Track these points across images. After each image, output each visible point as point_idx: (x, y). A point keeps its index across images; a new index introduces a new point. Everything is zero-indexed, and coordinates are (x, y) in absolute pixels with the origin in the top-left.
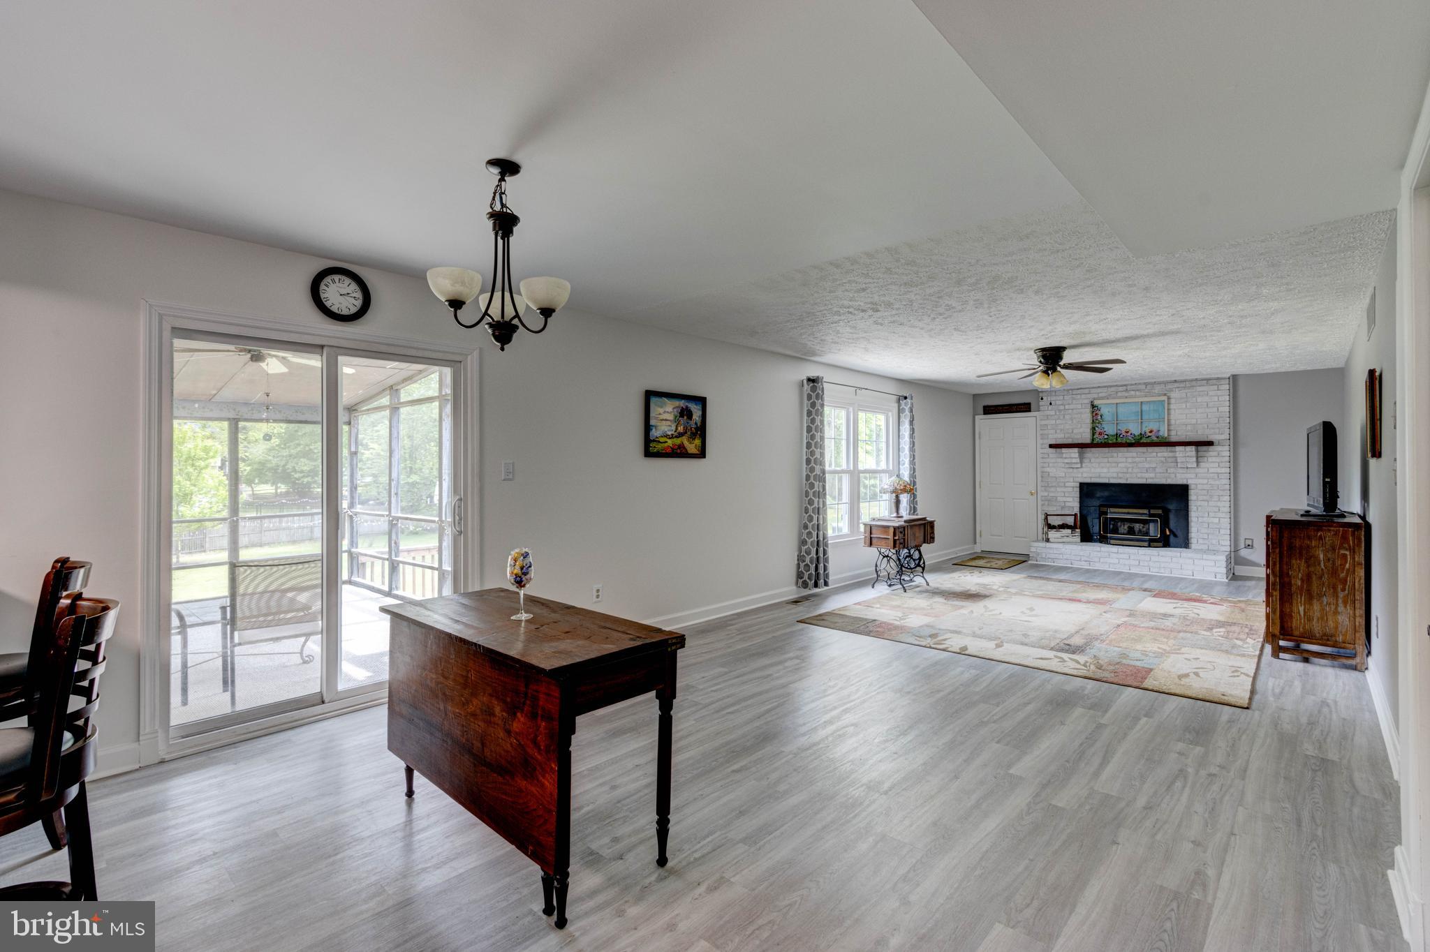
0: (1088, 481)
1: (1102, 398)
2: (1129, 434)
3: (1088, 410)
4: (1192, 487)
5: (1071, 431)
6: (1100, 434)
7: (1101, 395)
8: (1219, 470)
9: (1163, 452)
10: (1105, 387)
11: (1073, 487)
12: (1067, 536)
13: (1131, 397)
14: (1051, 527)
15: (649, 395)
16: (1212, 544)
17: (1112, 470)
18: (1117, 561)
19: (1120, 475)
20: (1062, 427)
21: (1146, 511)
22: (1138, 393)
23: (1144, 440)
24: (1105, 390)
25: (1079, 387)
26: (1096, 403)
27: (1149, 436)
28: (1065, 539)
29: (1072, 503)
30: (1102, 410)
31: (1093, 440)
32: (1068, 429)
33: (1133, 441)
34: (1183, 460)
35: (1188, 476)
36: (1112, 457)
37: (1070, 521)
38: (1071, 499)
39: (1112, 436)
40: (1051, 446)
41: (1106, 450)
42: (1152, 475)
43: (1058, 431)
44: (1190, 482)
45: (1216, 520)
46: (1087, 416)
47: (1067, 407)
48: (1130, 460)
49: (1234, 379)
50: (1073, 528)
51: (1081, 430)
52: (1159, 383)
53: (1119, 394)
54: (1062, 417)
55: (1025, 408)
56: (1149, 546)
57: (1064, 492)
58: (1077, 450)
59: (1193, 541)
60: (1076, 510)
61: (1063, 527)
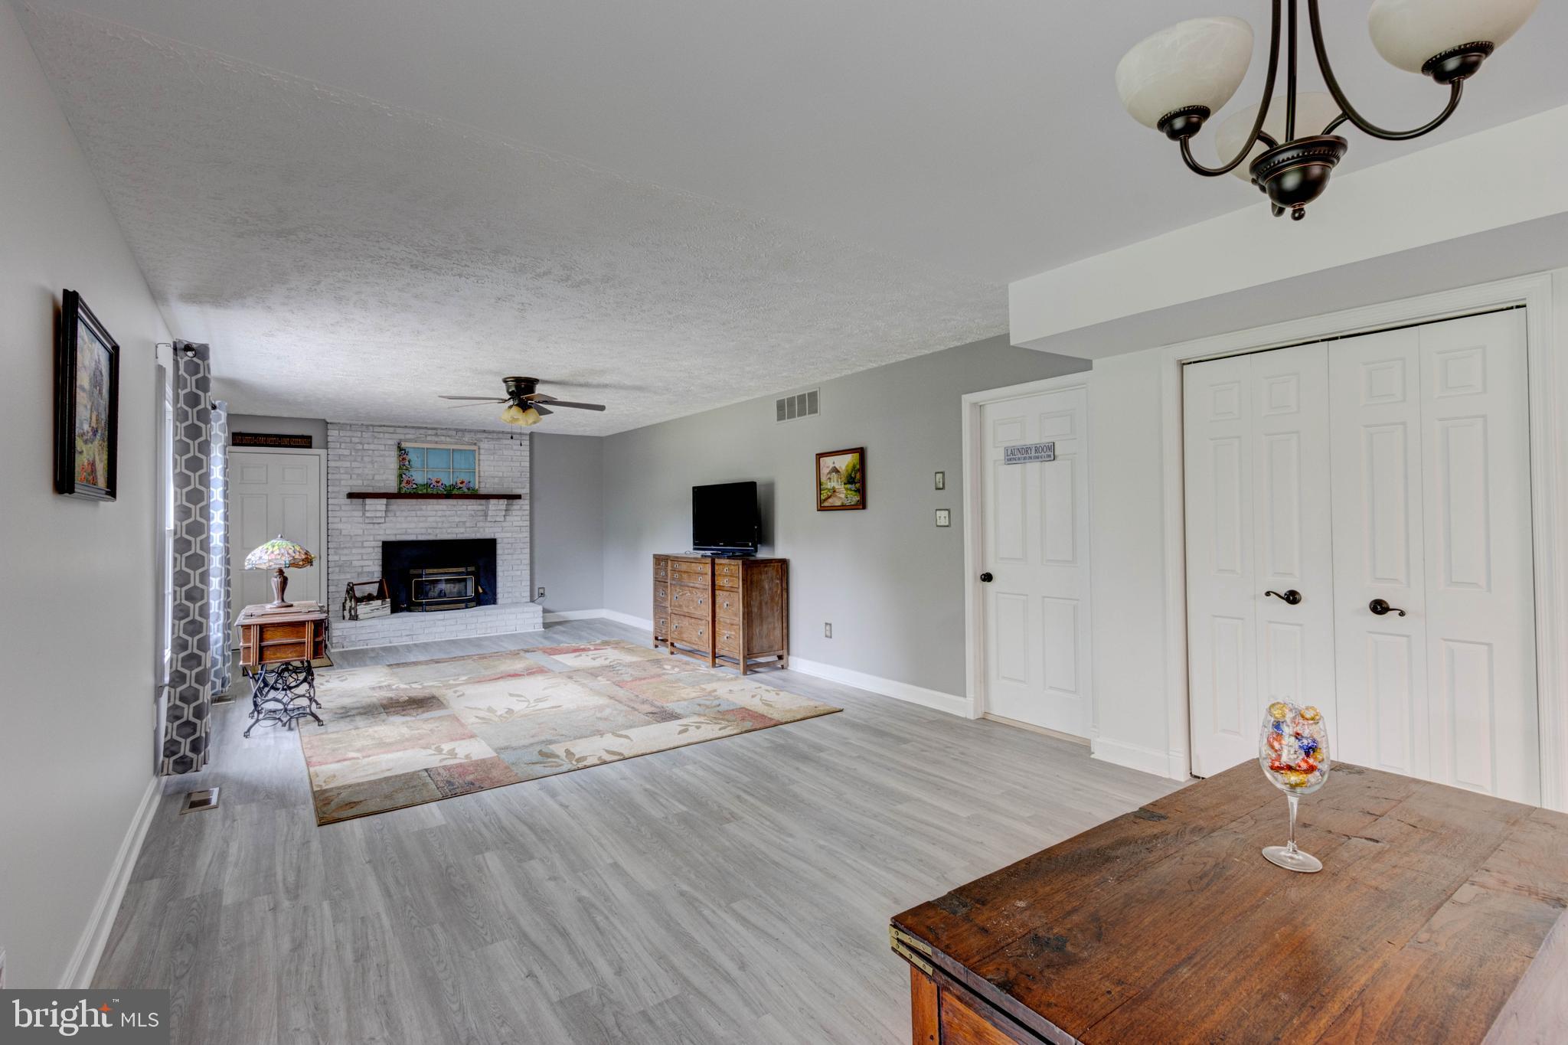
0: (392, 538)
1: (406, 441)
2: (440, 484)
3: (394, 453)
4: (498, 541)
5: (371, 478)
6: (408, 482)
7: (408, 437)
8: (521, 523)
9: (472, 506)
10: (413, 427)
11: (373, 547)
12: (378, 609)
13: (442, 443)
14: (359, 600)
16: (515, 597)
17: (421, 525)
18: (443, 629)
19: (430, 531)
20: (359, 471)
22: (448, 439)
23: (455, 492)
24: (413, 431)
25: (383, 424)
26: (403, 445)
27: (460, 488)
28: (376, 613)
29: (370, 567)
30: (409, 454)
31: (400, 489)
32: (367, 475)
33: (445, 493)
34: (494, 513)
35: (495, 530)
36: (421, 510)
37: (373, 589)
38: (371, 563)
39: (421, 485)
40: (351, 496)
41: (414, 501)
42: (462, 530)
43: (354, 476)
44: (497, 536)
45: (519, 573)
46: (392, 461)
47: (366, 446)
48: (440, 513)
50: (381, 596)
51: (384, 477)
52: (470, 431)
53: (429, 438)
54: (359, 459)
55: (304, 442)
56: (467, 607)
57: (362, 554)
58: (384, 501)
59: (499, 596)
60: (377, 576)
61: (369, 598)
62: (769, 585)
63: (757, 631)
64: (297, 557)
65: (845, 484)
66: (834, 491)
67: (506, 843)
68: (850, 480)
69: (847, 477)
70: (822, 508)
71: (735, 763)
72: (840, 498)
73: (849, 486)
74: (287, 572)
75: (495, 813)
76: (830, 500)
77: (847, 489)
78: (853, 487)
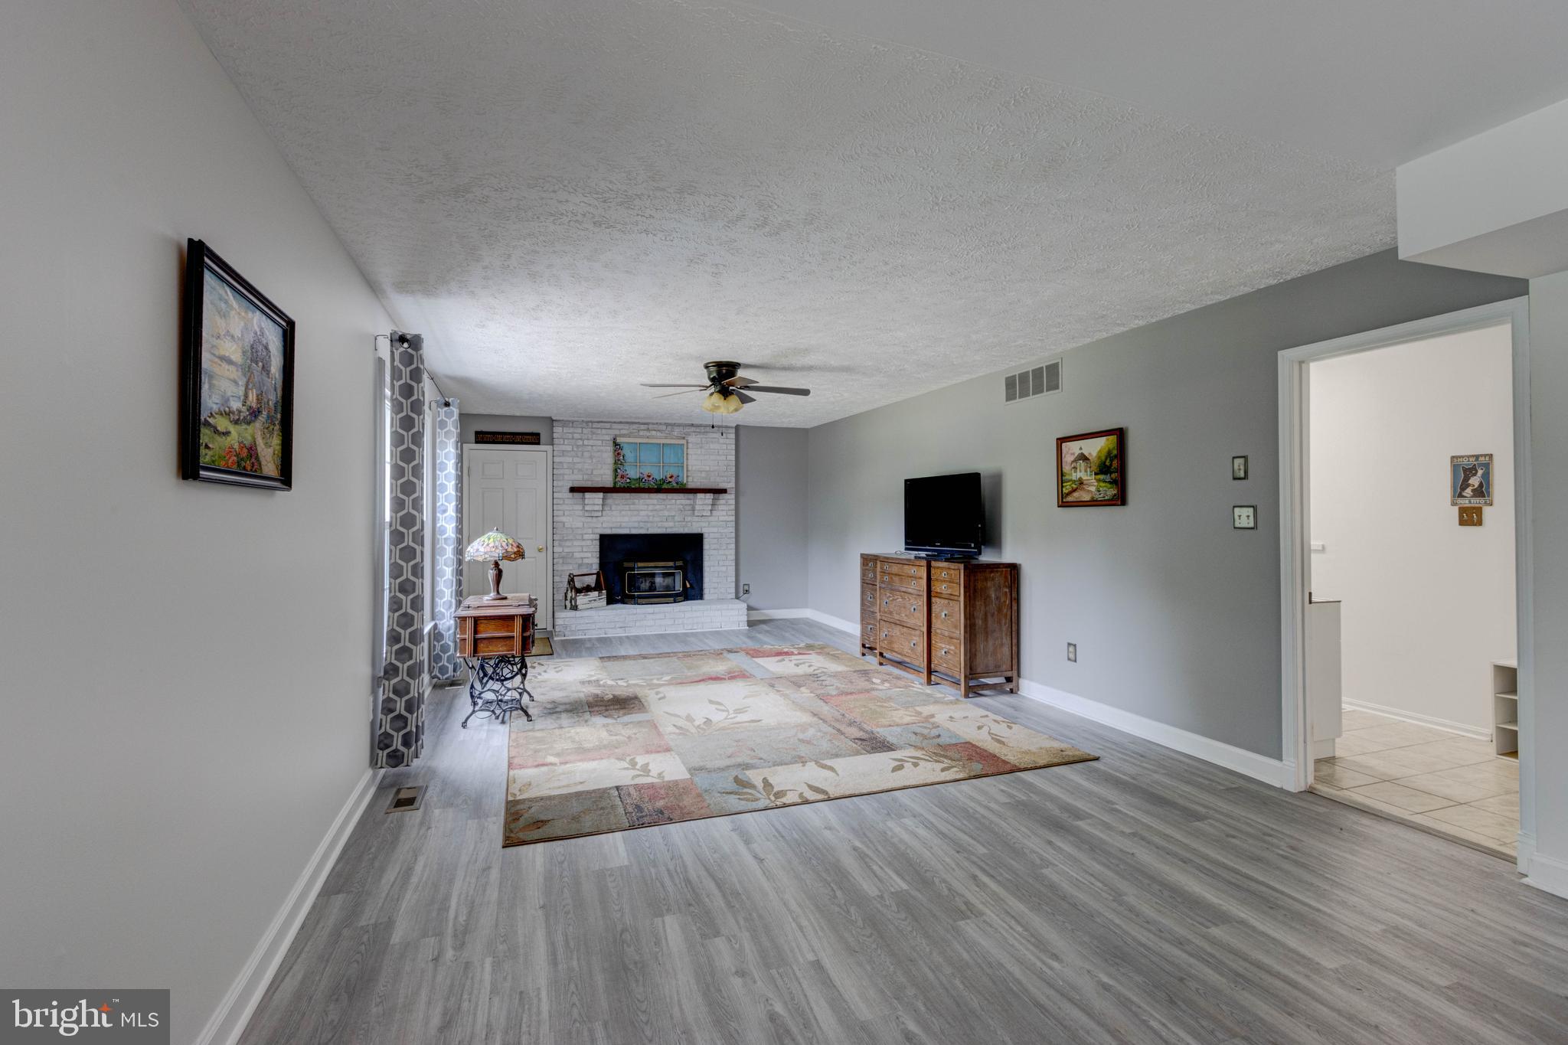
0: (608, 532)
1: (624, 436)
2: (651, 479)
3: (610, 448)
4: (705, 536)
5: (590, 473)
6: (622, 477)
7: (624, 432)
8: (726, 518)
9: (680, 500)
10: (627, 423)
11: (592, 540)
12: (595, 600)
13: (653, 437)
14: (579, 591)
16: (721, 593)
17: (635, 519)
18: (652, 622)
19: (642, 525)
20: (579, 466)
21: (671, 564)
22: (659, 434)
23: (665, 486)
24: (627, 426)
25: (601, 420)
26: (618, 440)
27: (670, 482)
28: (594, 604)
29: (590, 559)
30: (624, 448)
31: (615, 483)
32: (587, 469)
33: (656, 487)
34: (701, 507)
35: (704, 524)
36: (634, 504)
37: (591, 581)
38: (589, 555)
39: (634, 479)
40: (573, 490)
41: (627, 495)
42: (671, 524)
43: (576, 471)
44: (704, 531)
45: (724, 569)
46: (608, 456)
47: (586, 442)
48: (651, 507)
49: (737, 428)
50: (598, 588)
51: (602, 472)
52: (679, 425)
53: (641, 433)
54: (580, 454)
55: (533, 439)
56: (675, 602)
57: (582, 546)
58: (601, 495)
59: (706, 591)
60: (595, 568)
61: (588, 589)
62: (995, 595)
63: (982, 647)
64: (510, 549)
65: (1096, 474)
66: (1082, 483)
67: (690, 905)
68: (1103, 469)
69: (1099, 466)
70: (1063, 504)
71: (965, 822)
72: (1089, 491)
73: (1101, 477)
74: (503, 565)
75: (681, 857)
76: (1076, 494)
77: (1099, 481)
78: (1108, 478)
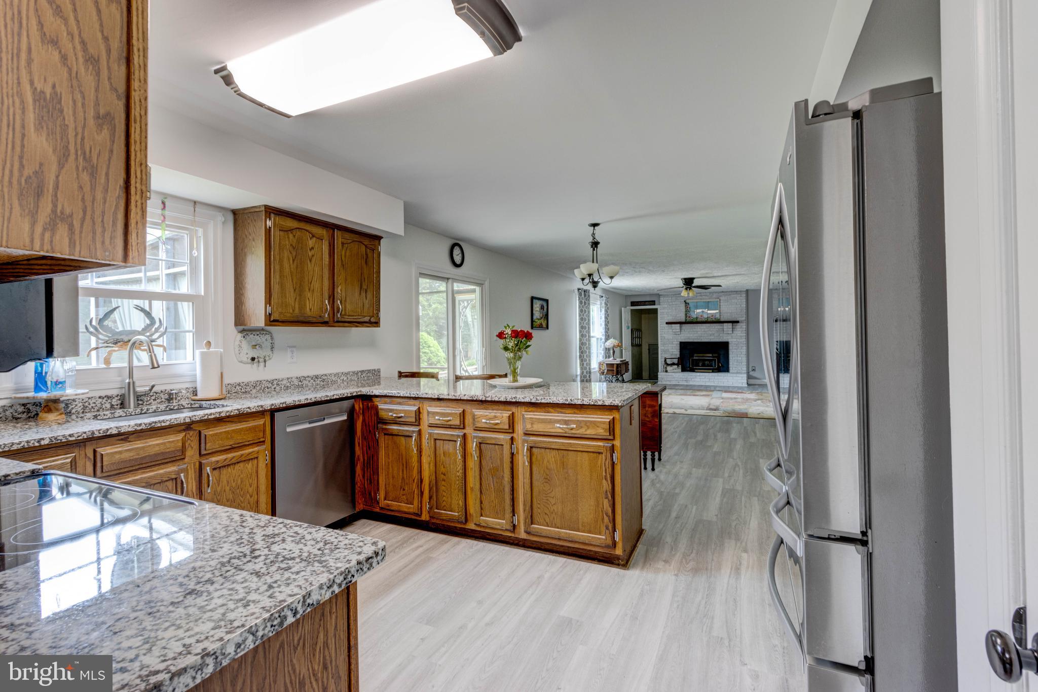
0: (684, 341)
2: (702, 317)
3: (683, 305)
4: (730, 343)
5: (677, 315)
6: (689, 317)
7: (689, 298)
8: (742, 335)
9: (717, 326)
11: (677, 344)
12: (676, 369)
13: (703, 299)
14: (668, 365)
15: (533, 298)
16: (739, 369)
17: (695, 335)
18: (699, 380)
19: (699, 338)
20: (671, 313)
21: (711, 355)
22: (706, 297)
23: (709, 320)
26: (687, 301)
27: (711, 318)
28: (675, 371)
29: (676, 352)
30: (690, 305)
31: (686, 320)
32: (674, 315)
33: (705, 321)
34: (726, 329)
35: (729, 337)
36: (694, 329)
37: (676, 361)
38: (677, 350)
39: (695, 318)
40: (667, 323)
41: (692, 325)
42: (712, 337)
43: (669, 316)
44: (729, 340)
45: (740, 358)
46: (682, 307)
47: (673, 303)
48: (703, 330)
49: (747, 291)
50: (678, 365)
51: (680, 315)
52: (716, 292)
53: (698, 297)
54: (671, 308)
55: (653, 303)
56: (713, 372)
57: (672, 347)
58: (679, 325)
59: (731, 369)
60: (678, 356)
61: (673, 364)
